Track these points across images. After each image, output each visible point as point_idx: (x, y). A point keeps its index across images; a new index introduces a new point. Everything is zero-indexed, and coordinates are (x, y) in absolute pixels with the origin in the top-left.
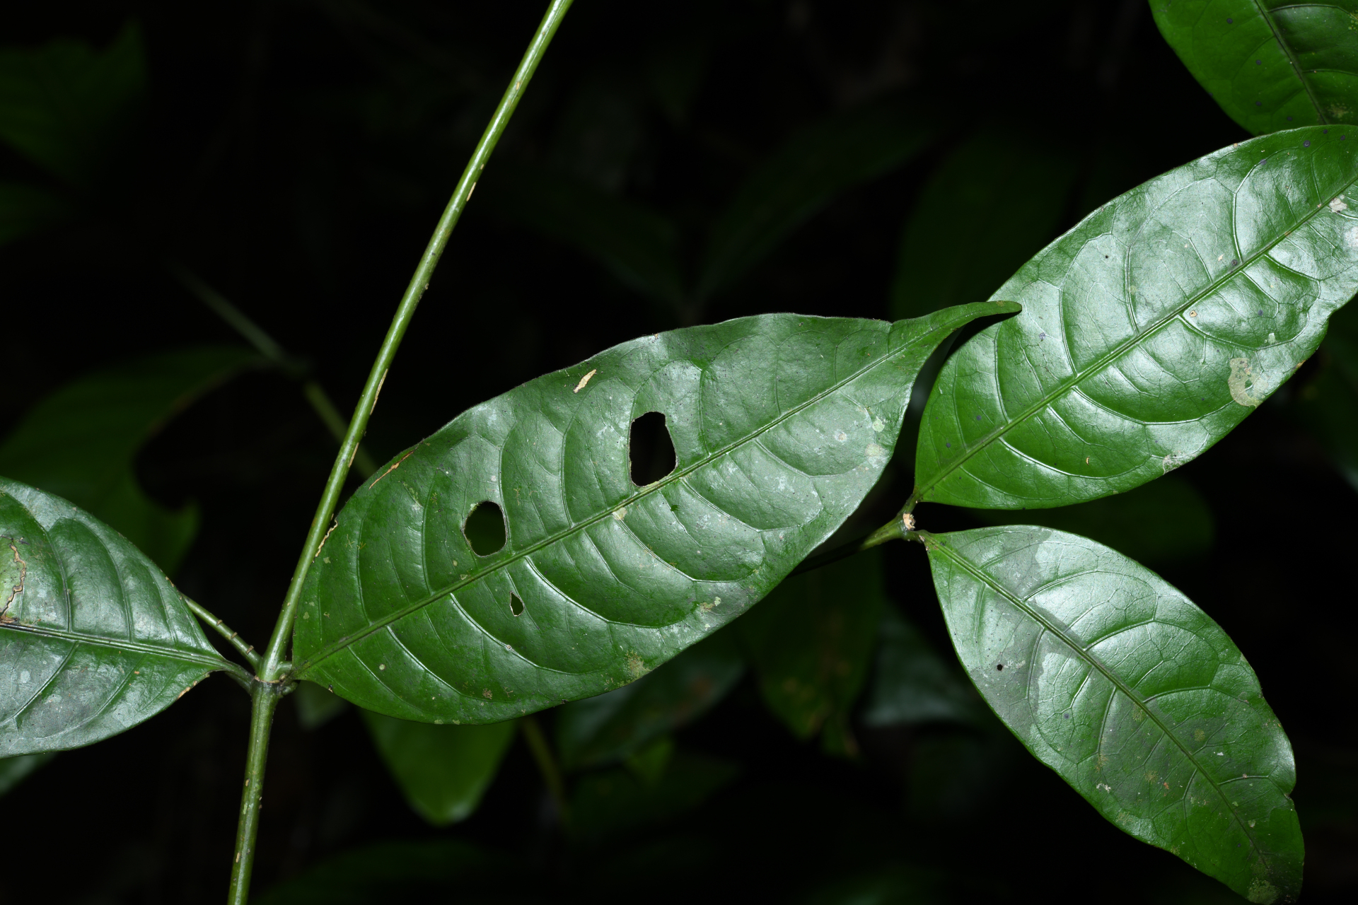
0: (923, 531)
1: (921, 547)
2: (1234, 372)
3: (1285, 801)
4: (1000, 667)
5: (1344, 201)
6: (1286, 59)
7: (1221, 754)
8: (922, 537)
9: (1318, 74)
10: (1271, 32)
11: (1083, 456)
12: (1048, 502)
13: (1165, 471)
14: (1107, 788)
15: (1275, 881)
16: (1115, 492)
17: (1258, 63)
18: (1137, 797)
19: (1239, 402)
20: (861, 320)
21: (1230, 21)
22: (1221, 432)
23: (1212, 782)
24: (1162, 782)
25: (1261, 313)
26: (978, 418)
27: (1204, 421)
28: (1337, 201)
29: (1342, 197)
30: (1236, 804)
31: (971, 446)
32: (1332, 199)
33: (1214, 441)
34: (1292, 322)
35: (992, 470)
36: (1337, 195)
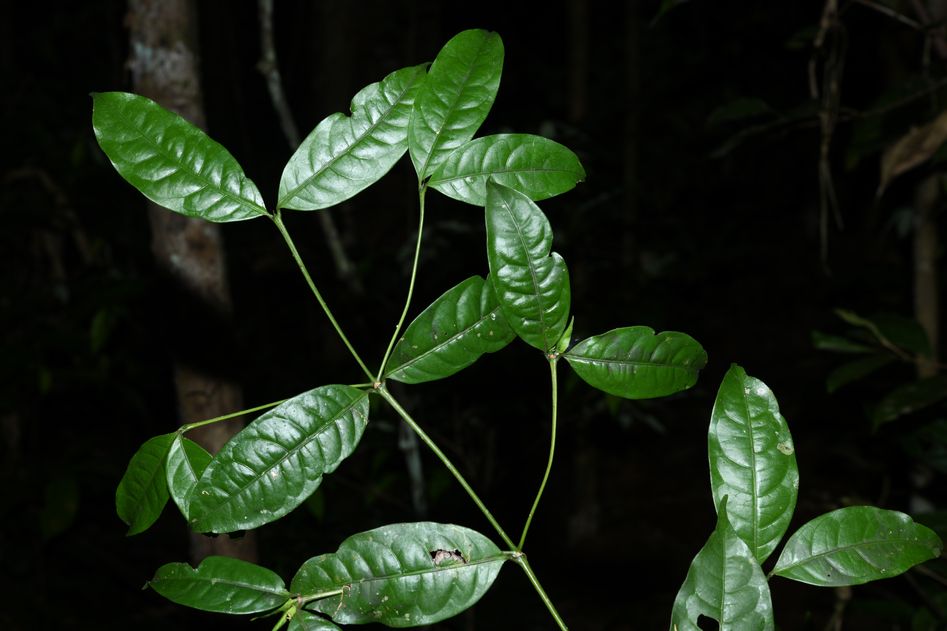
0: (770, 573)
1: (775, 576)
2: (781, 449)
3: (915, 525)
4: (829, 576)
5: (747, 389)
6: (665, 367)
7: (891, 532)
8: (772, 574)
9: (674, 361)
10: (655, 366)
11: (779, 508)
12: (785, 528)
13: (797, 488)
14: (884, 570)
15: (935, 547)
16: (795, 507)
17: (660, 376)
18: (891, 564)
19: (790, 454)
20: (710, 537)
21: (645, 376)
22: (796, 465)
23: (898, 540)
24: (890, 554)
25: (768, 431)
26: (748, 532)
27: (790, 467)
28: (746, 390)
29: (746, 388)
30: (908, 539)
31: (753, 540)
32: (745, 391)
33: (798, 470)
34: (776, 424)
35: (765, 539)
36: (744, 390)
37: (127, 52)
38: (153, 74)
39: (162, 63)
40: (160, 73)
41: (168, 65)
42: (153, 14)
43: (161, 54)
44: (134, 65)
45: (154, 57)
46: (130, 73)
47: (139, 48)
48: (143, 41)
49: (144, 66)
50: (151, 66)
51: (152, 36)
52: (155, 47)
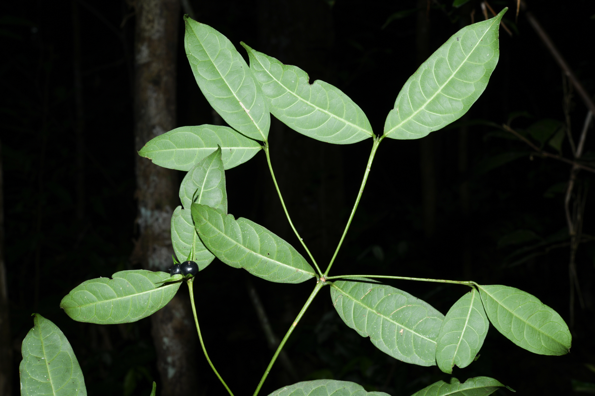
37: (136, 213)
38: (151, 226)
39: (157, 219)
40: (156, 225)
41: (160, 220)
42: (151, 190)
43: (157, 213)
44: (140, 221)
45: (152, 216)
46: (138, 226)
47: (143, 211)
48: (146, 206)
49: (146, 221)
50: (150, 221)
51: (151, 203)
52: (152, 210)
